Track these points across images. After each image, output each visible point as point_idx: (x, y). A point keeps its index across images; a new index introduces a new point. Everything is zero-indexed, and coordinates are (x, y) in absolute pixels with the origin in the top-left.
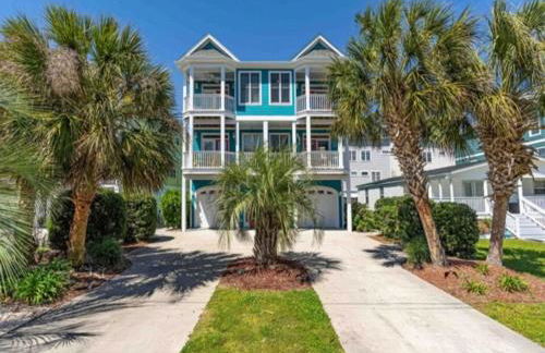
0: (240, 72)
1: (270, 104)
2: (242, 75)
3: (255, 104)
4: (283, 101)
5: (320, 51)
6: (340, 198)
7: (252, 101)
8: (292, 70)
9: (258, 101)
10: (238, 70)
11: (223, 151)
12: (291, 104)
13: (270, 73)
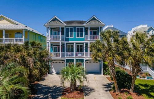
0: (66, 28)
1: (76, 37)
2: (67, 28)
3: (71, 37)
4: (81, 36)
5: (94, 21)
6: (100, 64)
7: (70, 37)
8: (84, 27)
9: (72, 36)
10: (65, 27)
11: (60, 52)
12: (83, 37)
13: (76, 27)
